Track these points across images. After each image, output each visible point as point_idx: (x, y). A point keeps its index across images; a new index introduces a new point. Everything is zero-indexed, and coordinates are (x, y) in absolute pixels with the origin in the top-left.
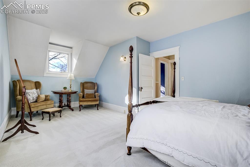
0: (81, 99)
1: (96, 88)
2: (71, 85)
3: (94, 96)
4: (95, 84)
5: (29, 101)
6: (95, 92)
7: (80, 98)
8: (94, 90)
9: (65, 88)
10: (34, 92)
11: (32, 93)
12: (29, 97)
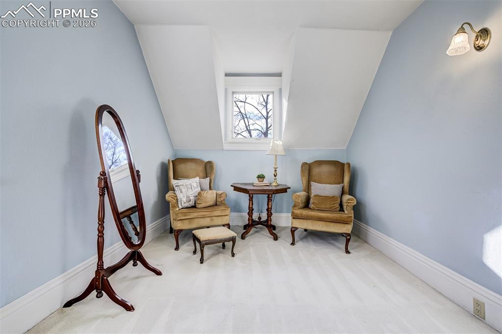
0: (298, 212)
1: (347, 179)
2: (275, 171)
3: (337, 205)
4: (346, 167)
5: (179, 203)
6: (343, 193)
7: (294, 206)
8: (339, 186)
9: (261, 177)
10: (193, 184)
11: (186, 185)
12: (180, 196)
